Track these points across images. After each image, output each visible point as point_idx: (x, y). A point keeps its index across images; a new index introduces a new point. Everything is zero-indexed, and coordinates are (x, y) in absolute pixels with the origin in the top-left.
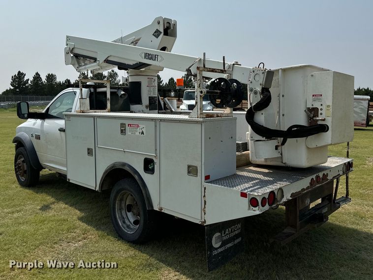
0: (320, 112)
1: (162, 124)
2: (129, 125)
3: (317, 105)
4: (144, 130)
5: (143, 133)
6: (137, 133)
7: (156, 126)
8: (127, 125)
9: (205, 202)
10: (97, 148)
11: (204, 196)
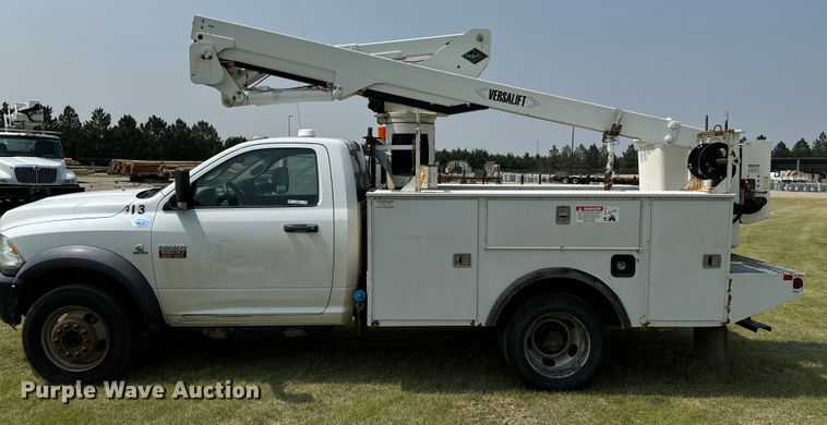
0: (757, 183)
1: (656, 203)
2: (578, 208)
3: (753, 176)
4: (616, 215)
5: (612, 218)
6: (600, 220)
7: (641, 207)
8: (573, 210)
9: (730, 298)
10: (482, 252)
11: (729, 290)
